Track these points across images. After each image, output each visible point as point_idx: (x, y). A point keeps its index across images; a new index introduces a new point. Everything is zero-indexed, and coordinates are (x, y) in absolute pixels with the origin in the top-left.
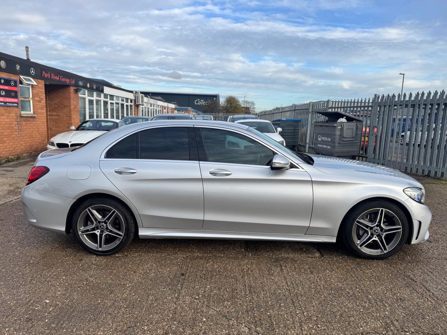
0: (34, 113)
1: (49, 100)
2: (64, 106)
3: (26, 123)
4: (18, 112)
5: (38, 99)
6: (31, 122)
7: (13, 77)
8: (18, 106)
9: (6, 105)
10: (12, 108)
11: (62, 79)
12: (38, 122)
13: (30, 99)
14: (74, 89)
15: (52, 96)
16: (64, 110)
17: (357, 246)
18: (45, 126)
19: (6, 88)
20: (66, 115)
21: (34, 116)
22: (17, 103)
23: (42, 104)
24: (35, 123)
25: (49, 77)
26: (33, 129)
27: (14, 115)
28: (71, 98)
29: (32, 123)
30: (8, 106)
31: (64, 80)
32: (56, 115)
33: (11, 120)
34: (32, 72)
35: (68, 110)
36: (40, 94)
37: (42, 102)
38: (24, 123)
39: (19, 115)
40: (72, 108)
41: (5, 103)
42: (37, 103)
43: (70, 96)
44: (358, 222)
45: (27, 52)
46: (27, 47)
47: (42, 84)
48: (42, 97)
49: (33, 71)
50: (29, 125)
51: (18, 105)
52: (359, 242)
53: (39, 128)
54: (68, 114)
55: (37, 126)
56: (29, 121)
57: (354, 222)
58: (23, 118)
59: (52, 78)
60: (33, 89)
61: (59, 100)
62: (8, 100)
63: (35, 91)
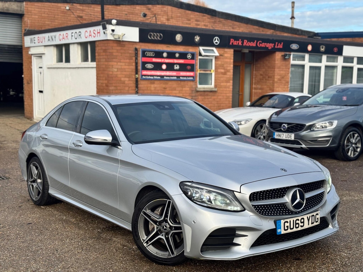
0: (216, 86)
1: (255, 71)
2: (269, 77)
3: (203, 97)
4: (194, 86)
5: (223, 71)
6: (209, 97)
7: (191, 49)
8: (194, 80)
9: (178, 79)
10: (186, 82)
11: (260, 44)
12: (220, 97)
13: (212, 72)
14: (282, 56)
15: (259, 65)
16: (268, 81)
17: (142, 243)
18: (229, 101)
19: (181, 61)
20: (270, 88)
21: (216, 90)
22: (193, 77)
23: (228, 76)
24: (215, 97)
25: (240, 44)
26: (212, 105)
27: (188, 89)
28: (276, 67)
29: (211, 98)
30: (181, 80)
31: (263, 45)
32: (260, 89)
33: (184, 94)
34: (216, 41)
35: (271, 82)
36: (225, 65)
37: (228, 73)
38: (200, 97)
39: (194, 89)
40: (276, 80)
41: (178, 77)
42: (221, 75)
43: (275, 64)
44: (145, 214)
45: (293, 9)
46: (293, 3)
47: (229, 53)
48: (228, 68)
49: (218, 40)
50: (206, 100)
51: (194, 78)
52: (145, 238)
53: (220, 104)
54: (271, 87)
55: (217, 101)
56: (207, 95)
57: (140, 213)
58: (200, 92)
59: (244, 45)
60: (217, 60)
61: (264, 70)
62: (182, 73)
63: (219, 62)
